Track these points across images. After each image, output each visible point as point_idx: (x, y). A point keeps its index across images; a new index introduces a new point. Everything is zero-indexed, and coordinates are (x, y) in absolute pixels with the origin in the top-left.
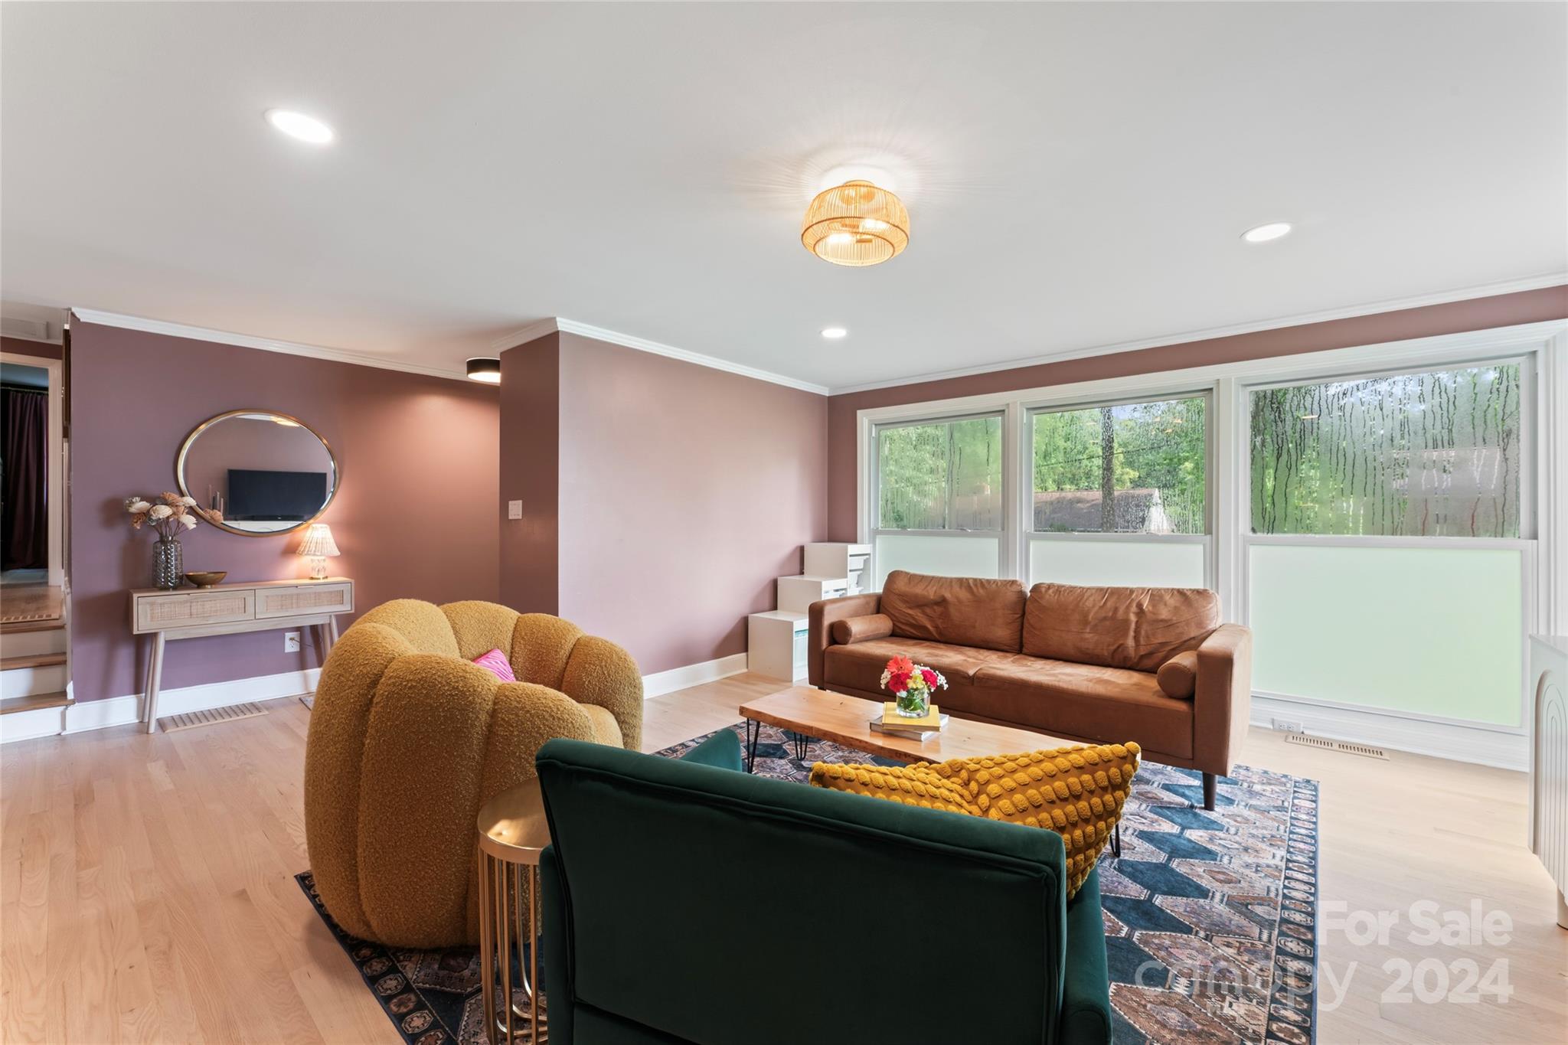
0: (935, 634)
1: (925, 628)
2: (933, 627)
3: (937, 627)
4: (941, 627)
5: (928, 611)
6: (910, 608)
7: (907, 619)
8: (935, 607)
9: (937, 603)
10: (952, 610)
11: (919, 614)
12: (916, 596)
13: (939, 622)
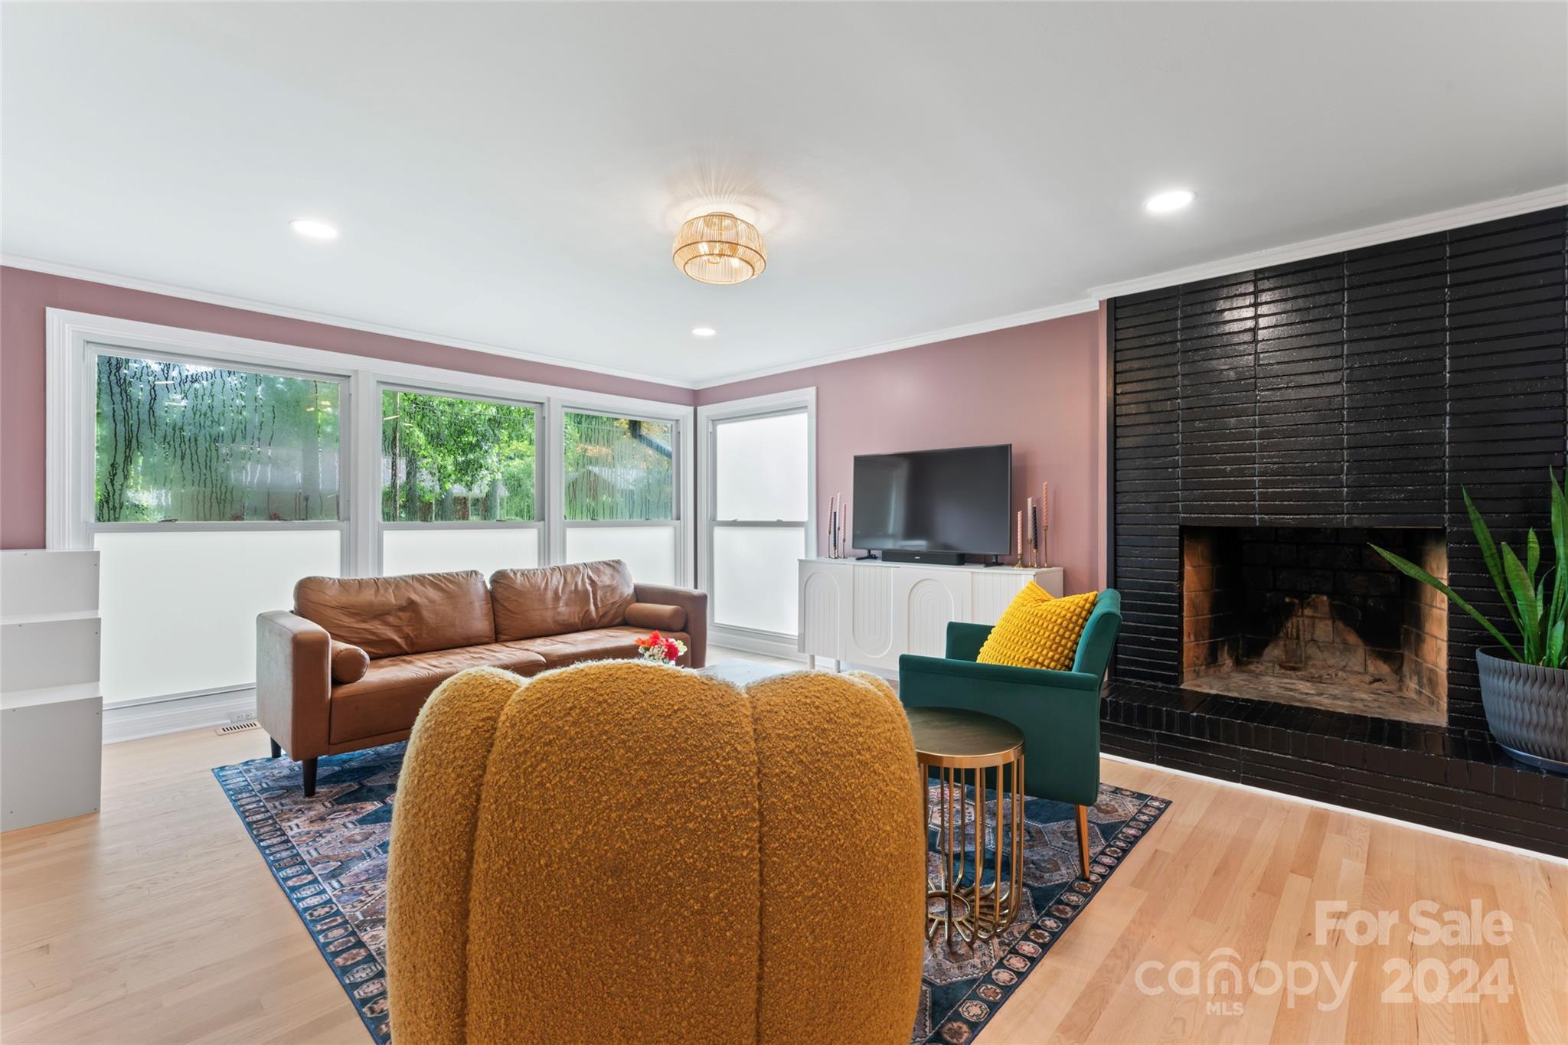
0: (404, 646)
1: (392, 642)
2: (400, 638)
3: (406, 637)
4: (412, 635)
5: (391, 619)
6: (364, 621)
7: (362, 635)
8: (401, 614)
9: (402, 609)
10: (425, 613)
11: (379, 627)
12: (371, 605)
13: (408, 630)
